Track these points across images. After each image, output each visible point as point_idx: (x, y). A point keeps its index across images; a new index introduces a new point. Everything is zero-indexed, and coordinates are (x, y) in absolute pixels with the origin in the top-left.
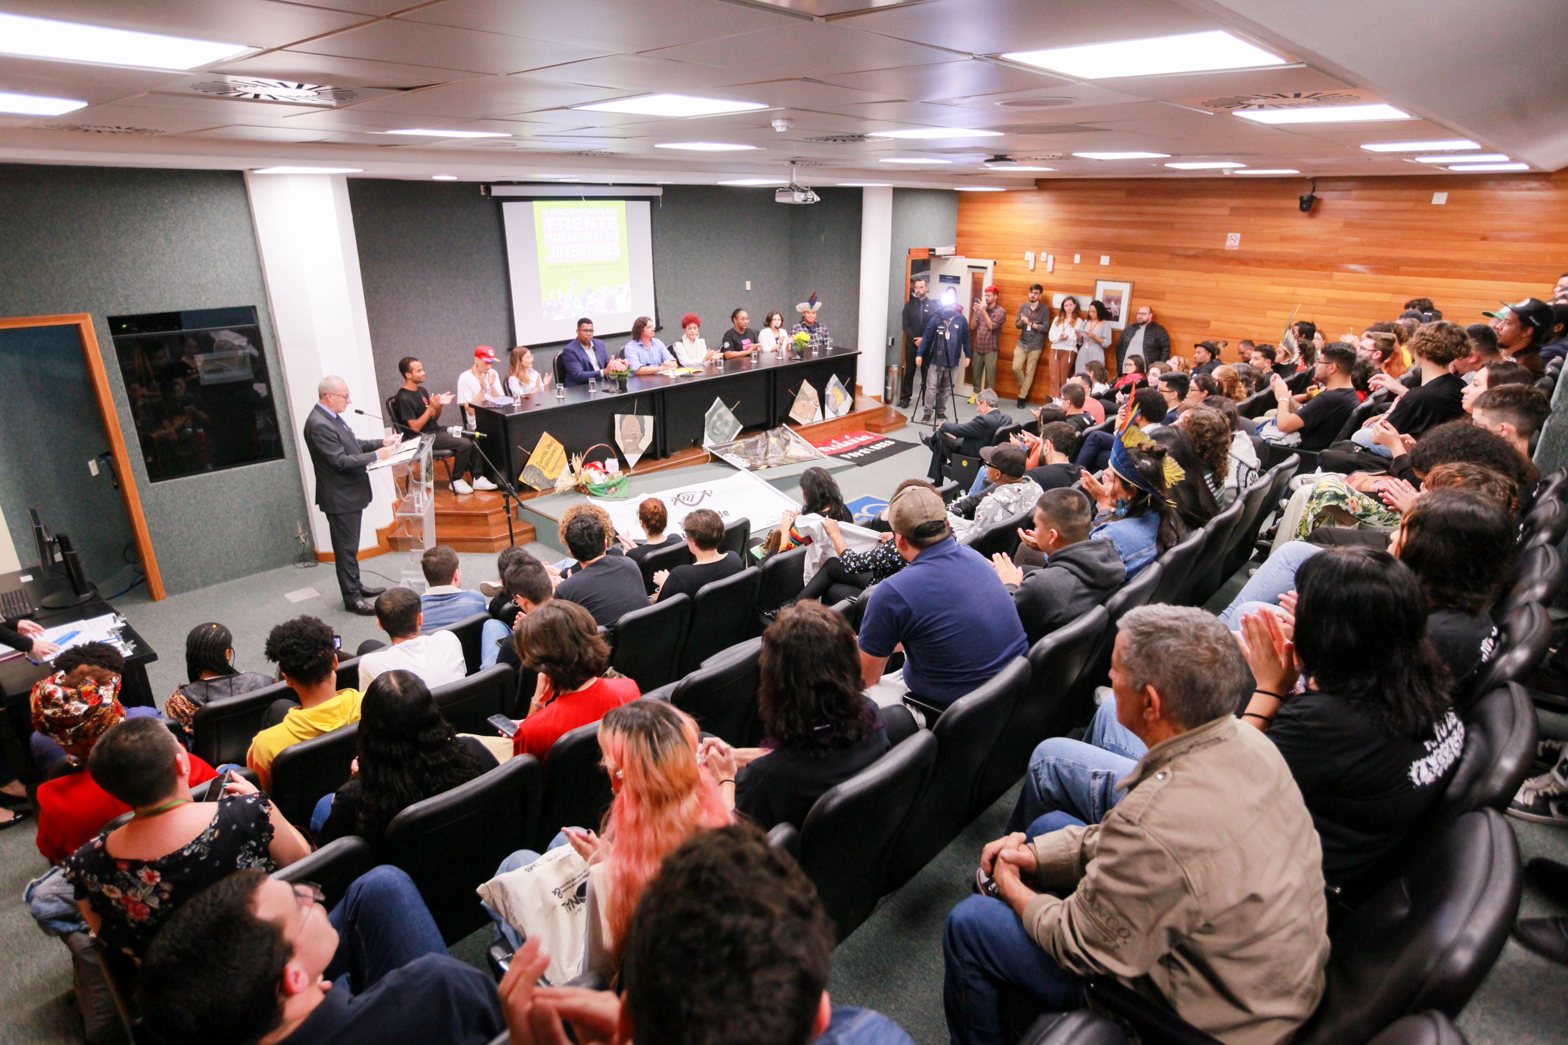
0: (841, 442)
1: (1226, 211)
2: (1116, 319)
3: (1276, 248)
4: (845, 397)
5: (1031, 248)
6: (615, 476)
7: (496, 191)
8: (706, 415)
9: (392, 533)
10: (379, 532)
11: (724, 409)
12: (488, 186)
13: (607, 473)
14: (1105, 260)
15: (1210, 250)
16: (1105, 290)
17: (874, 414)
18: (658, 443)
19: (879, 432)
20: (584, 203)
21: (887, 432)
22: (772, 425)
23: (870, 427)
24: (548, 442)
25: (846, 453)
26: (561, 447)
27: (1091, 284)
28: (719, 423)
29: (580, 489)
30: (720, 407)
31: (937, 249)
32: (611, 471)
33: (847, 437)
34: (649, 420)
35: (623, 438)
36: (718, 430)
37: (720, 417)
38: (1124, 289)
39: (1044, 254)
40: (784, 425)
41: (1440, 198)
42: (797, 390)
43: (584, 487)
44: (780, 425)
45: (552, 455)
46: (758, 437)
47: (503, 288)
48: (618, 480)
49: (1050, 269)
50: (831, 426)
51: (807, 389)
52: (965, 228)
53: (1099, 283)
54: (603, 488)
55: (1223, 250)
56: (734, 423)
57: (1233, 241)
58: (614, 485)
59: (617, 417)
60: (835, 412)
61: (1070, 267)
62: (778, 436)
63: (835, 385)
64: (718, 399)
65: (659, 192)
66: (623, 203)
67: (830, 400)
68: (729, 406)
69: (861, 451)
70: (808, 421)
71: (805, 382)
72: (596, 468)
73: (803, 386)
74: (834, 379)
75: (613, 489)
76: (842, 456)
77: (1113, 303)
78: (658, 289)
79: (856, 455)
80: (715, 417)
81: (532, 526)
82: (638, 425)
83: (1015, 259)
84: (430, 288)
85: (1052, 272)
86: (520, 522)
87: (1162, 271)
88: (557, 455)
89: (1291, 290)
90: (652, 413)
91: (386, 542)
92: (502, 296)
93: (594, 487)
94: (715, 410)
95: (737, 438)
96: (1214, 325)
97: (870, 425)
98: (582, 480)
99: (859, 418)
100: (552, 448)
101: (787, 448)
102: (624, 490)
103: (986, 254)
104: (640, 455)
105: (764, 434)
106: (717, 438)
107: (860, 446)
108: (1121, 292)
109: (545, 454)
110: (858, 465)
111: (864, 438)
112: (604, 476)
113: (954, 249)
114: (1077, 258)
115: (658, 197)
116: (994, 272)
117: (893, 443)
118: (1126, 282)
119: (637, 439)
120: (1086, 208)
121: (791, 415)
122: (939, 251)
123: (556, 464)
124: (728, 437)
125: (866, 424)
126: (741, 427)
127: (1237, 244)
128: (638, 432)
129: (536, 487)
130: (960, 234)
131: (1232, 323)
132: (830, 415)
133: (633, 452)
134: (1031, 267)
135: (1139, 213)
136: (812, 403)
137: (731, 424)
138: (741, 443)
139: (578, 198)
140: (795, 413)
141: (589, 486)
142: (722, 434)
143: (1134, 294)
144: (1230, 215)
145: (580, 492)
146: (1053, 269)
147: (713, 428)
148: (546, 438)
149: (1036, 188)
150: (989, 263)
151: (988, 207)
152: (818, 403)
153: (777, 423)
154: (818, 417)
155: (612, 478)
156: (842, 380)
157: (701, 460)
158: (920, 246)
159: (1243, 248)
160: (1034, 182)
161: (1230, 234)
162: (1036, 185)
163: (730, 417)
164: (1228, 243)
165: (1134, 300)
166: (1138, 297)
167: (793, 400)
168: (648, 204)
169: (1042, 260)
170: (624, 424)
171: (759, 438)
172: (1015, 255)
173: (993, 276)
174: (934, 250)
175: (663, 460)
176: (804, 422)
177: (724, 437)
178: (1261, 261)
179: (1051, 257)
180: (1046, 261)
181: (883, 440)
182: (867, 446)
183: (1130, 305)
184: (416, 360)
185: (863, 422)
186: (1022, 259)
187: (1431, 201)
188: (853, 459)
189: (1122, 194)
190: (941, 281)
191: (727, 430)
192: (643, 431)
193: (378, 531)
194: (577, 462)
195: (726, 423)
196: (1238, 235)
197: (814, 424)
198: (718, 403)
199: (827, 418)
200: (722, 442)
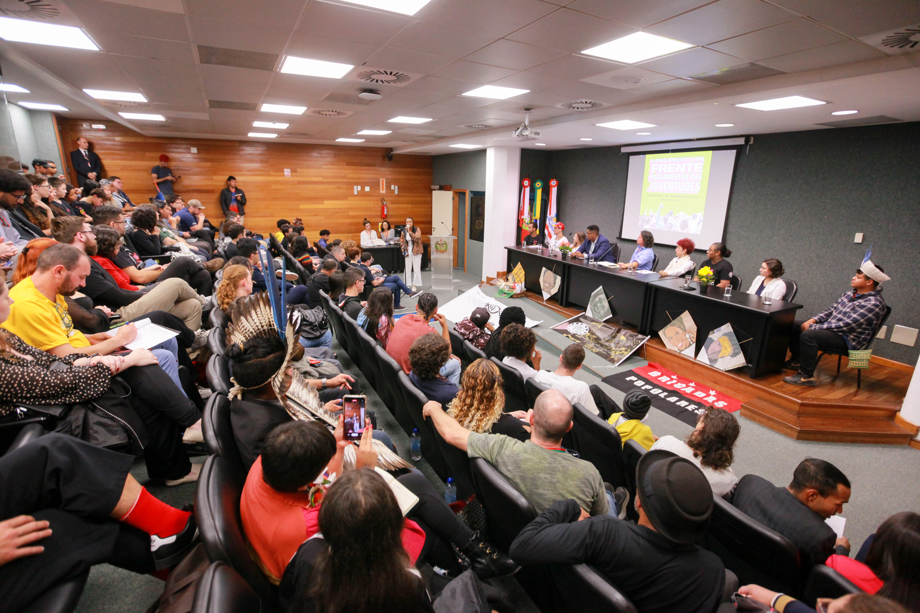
7: (624, 150)
8: (592, 294)
11: (603, 296)
22: (641, 331)
24: (520, 268)
26: (524, 273)
28: (599, 305)
30: (601, 293)
34: (559, 279)
35: (544, 281)
36: (597, 308)
37: (600, 300)
42: (674, 316)
44: (648, 336)
51: (687, 320)
56: (608, 310)
59: (543, 269)
64: (601, 287)
66: (710, 152)
68: (607, 295)
70: (675, 349)
71: (688, 314)
73: (684, 318)
80: (597, 299)
82: (553, 279)
88: (522, 275)
94: (598, 294)
100: (521, 271)
104: (551, 297)
106: (595, 314)
109: (518, 272)
119: (551, 285)
121: (661, 333)
126: (611, 315)
128: (552, 283)
133: (547, 292)
136: (687, 336)
137: (605, 310)
138: (608, 327)
140: (664, 334)
142: (599, 313)
147: (594, 305)
148: (519, 265)
152: (695, 340)
154: (689, 353)
163: (606, 305)
167: (667, 322)
168: (734, 152)
170: (546, 274)
176: (671, 347)
177: (599, 316)
191: (602, 312)
192: (555, 283)
195: (603, 307)
197: (682, 356)
198: (600, 290)
199: (698, 358)
200: (597, 318)
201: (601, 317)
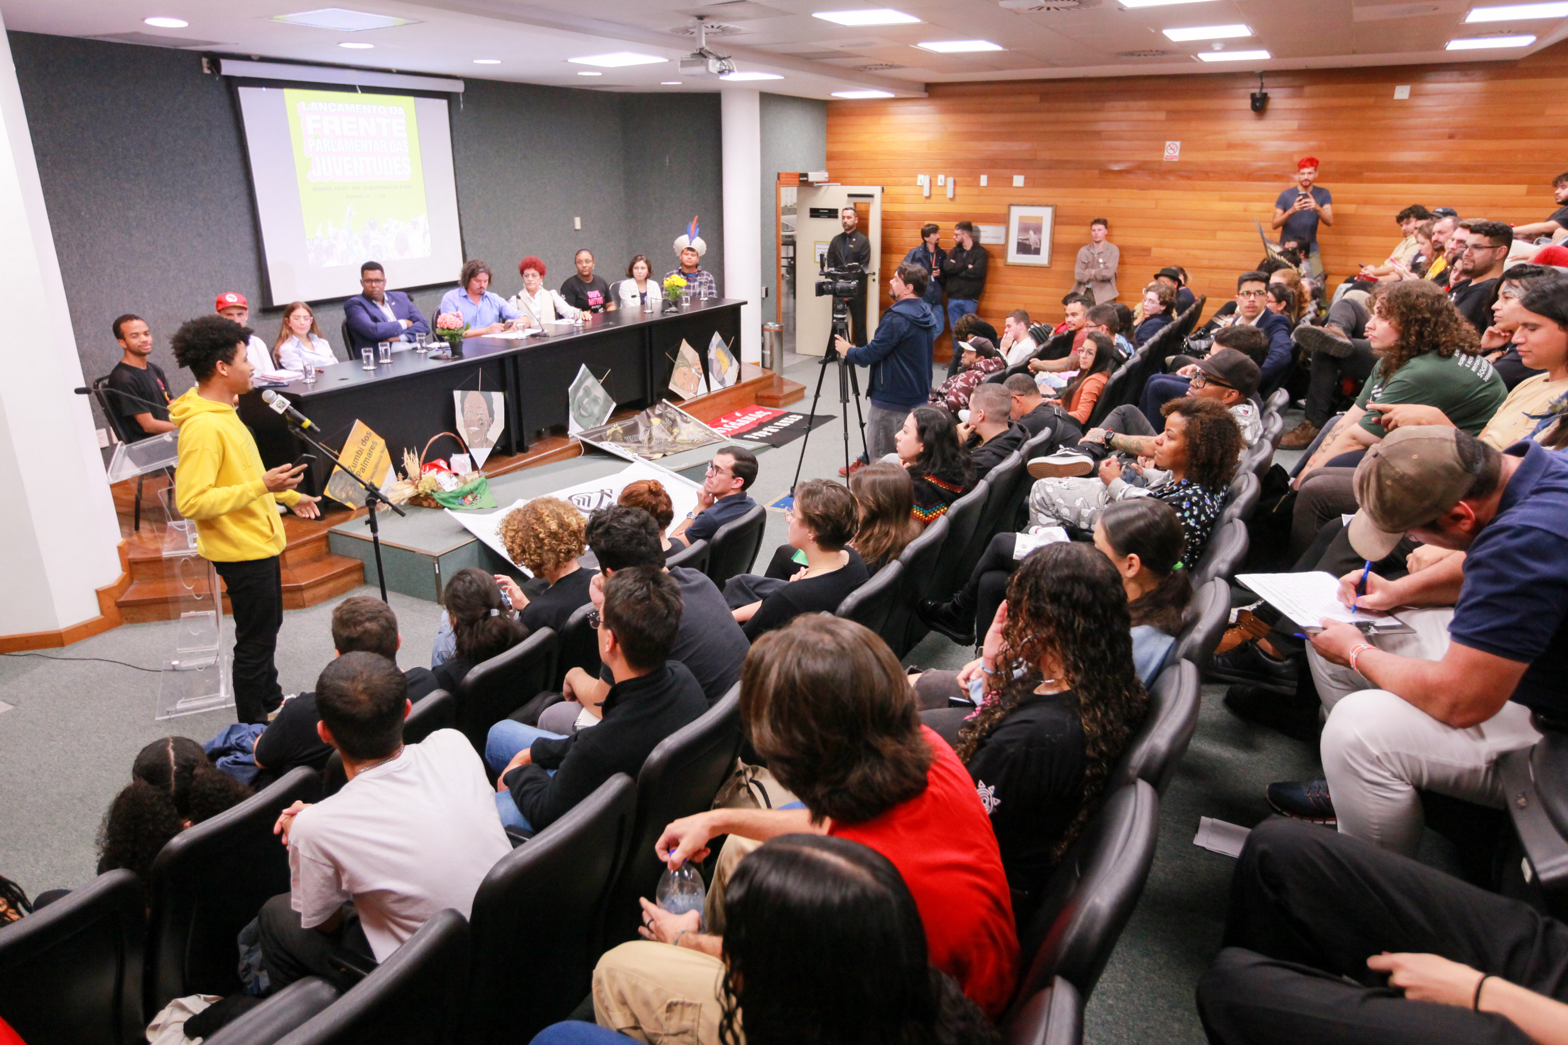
0: (734, 420)
1: (1162, 116)
2: (1037, 251)
3: (1221, 157)
4: (731, 361)
5: (923, 170)
6: (469, 479)
7: (229, 68)
8: (570, 389)
9: (122, 594)
10: (101, 594)
11: (591, 381)
12: (215, 59)
13: (456, 475)
14: (1019, 181)
15: (1146, 162)
16: (1021, 218)
17: (763, 383)
18: (512, 429)
19: (776, 406)
20: (359, 96)
21: (786, 404)
22: (649, 401)
23: (762, 401)
24: (363, 436)
25: (749, 432)
26: (381, 442)
27: (1003, 210)
28: (586, 400)
29: (419, 501)
30: (587, 377)
31: (810, 174)
32: (461, 473)
33: (738, 414)
34: (498, 398)
35: (467, 425)
36: (586, 410)
37: (587, 392)
38: (1045, 215)
39: (941, 177)
40: (664, 400)
41: (1402, 92)
42: (675, 353)
43: (428, 497)
44: (660, 402)
45: (370, 454)
46: (636, 417)
47: (247, 217)
48: (475, 484)
49: (950, 194)
50: (718, 400)
51: (687, 350)
52: (839, 148)
53: (1013, 209)
54: (457, 497)
55: (1160, 163)
56: (606, 400)
57: (1172, 151)
58: (471, 492)
59: (457, 394)
60: (722, 382)
61: (975, 191)
62: (660, 416)
63: (718, 346)
64: (583, 366)
65: (458, 87)
66: (410, 100)
67: (714, 367)
68: (597, 375)
69: (765, 429)
70: (692, 395)
71: (684, 342)
72: (440, 469)
73: (681, 349)
74: (716, 338)
75: (470, 498)
76: (746, 436)
77: (1031, 232)
78: (464, 225)
79: (764, 433)
80: (581, 393)
81: (359, 561)
82: (484, 406)
83: (905, 185)
84: (132, 214)
85: (952, 199)
86: (334, 558)
87: (1091, 190)
88: (376, 454)
89: (1240, 206)
90: (502, 388)
91: (114, 609)
92: (246, 231)
93: (443, 496)
94: (581, 382)
95: (609, 422)
96: (1155, 252)
97: (762, 397)
98: (424, 487)
99: (748, 389)
100: (369, 444)
101: (676, 431)
102: (485, 499)
103: (867, 180)
104: (490, 450)
105: (644, 413)
106: (584, 421)
107: (760, 425)
108: (1041, 218)
109: (360, 453)
110: (774, 446)
111: (760, 414)
112: (455, 479)
113: (826, 175)
114: (984, 180)
115: (458, 94)
116: (883, 202)
117: (801, 417)
118: (1047, 206)
119: (485, 425)
120: (991, 118)
121: (672, 387)
122: (813, 177)
123: (376, 467)
124: (599, 419)
125: (757, 397)
126: (614, 405)
127: (1177, 154)
128: (486, 417)
129: (349, 504)
130: (830, 157)
131: (1176, 248)
132: (716, 387)
133: (481, 445)
134: (926, 194)
135: (1057, 122)
136: (693, 371)
137: (601, 402)
138: (617, 427)
139: (350, 88)
140: (676, 384)
141: (436, 496)
142: (591, 415)
143: (1057, 221)
144: (1168, 120)
145: (421, 505)
146: (954, 195)
147: (579, 407)
148: (359, 429)
149: (925, 95)
150: (876, 190)
151: (866, 120)
152: (701, 371)
153: (655, 398)
154: (702, 390)
155: (465, 482)
156: (726, 340)
157: (570, 452)
158: (789, 171)
159: (1184, 159)
160: (923, 87)
161: (1168, 143)
162: (926, 91)
163: (600, 392)
164: (1166, 154)
165: (1057, 227)
166: (1062, 224)
167: (671, 366)
168: (444, 103)
169: (940, 184)
170: (467, 405)
171: (639, 418)
172: (905, 180)
173: (882, 207)
174: (806, 175)
175: (519, 455)
176: (687, 396)
177: (594, 420)
178: (1207, 173)
179: (950, 180)
180: (945, 186)
181: (788, 414)
182: (771, 422)
183: (1053, 234)
184: (137, 318)
185: (753, 395)
186: (914, 184)
187: (1393, 95)
188: (761, 440)
189: (1035, 99)
190: (812, 216)
191: (596, 410)
192: (491, 413)
193: (99, 593)
194: (411, 462)
195: (595, 400)
196: (1178, 143)
197: (699, 398)
198: (583, 372)
199: (712, 389)
200: (592, 426)
201: (598, 419)
